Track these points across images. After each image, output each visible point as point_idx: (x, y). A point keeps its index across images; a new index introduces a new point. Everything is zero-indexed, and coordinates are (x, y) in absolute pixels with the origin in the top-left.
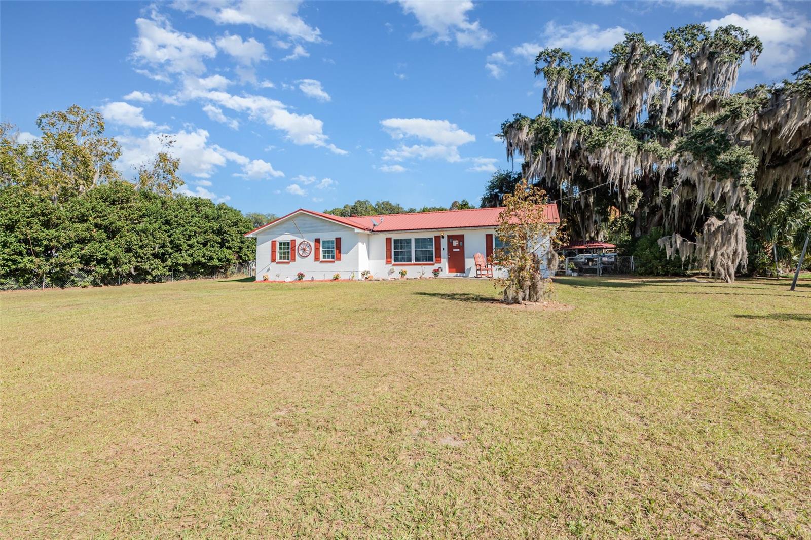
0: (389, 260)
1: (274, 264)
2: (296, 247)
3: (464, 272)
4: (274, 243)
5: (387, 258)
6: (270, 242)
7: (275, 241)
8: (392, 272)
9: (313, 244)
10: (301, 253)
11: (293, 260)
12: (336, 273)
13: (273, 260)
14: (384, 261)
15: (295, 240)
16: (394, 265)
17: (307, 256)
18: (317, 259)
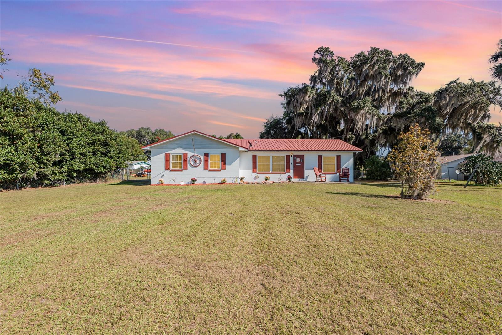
0: (255, 170)
1: (168, 171)
2: (188, 159)
3: (303, 178)
4: (167, 156)
5: (253, 169)
6: (163, 155)
7: (169, 154)
8: (256, 178)
9: (202, 157)
10: (192, 163)
11: (186, 168)
12: (224, 178)
13: (167, 168)
14: (251, 171)
15: (187, 154)
16: (258, 173)
17: (197, 166)
18: (206, 168)
